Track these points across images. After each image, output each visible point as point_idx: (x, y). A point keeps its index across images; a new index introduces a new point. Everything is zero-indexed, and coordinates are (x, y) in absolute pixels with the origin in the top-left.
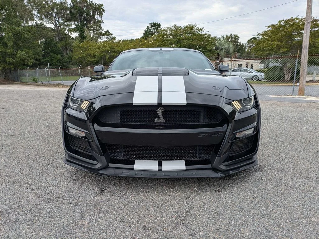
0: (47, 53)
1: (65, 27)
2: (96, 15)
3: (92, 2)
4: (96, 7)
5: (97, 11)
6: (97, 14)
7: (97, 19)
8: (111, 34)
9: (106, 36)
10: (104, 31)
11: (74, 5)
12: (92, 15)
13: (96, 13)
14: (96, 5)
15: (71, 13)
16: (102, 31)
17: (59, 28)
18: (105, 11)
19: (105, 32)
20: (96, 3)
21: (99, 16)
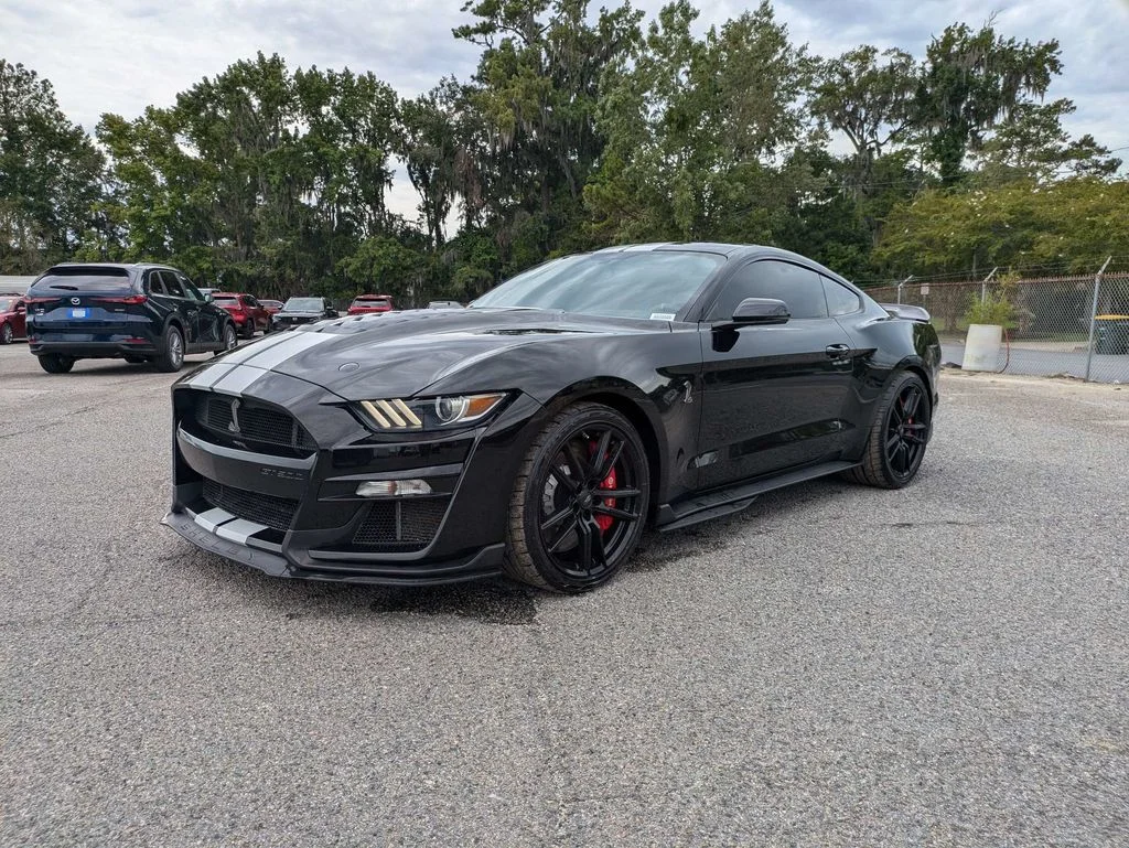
0: (814, 240)
1: (912, 147)
2: (1020, 88)
3: (1011, 41)
4: (1025, 59)
5: (1025, 72)
6: (1028, 84)
7: (1021, 102)
8: (1101, 151)
9: (1074, 162)
10: (1069, 141)
11: (935, 69)
12: (1003, 93)
13: (1023, 80)
14: (1027, 49)
15: (922, 97)
16: (1060, 143)
17: (871, 155)
18: (1062, 66)
19: (1073, 144)
20: (1026, 45)
21: (1034, 89)
